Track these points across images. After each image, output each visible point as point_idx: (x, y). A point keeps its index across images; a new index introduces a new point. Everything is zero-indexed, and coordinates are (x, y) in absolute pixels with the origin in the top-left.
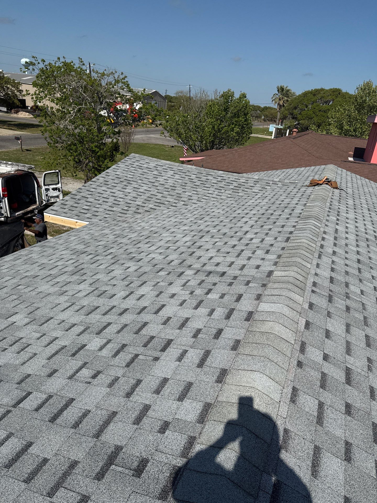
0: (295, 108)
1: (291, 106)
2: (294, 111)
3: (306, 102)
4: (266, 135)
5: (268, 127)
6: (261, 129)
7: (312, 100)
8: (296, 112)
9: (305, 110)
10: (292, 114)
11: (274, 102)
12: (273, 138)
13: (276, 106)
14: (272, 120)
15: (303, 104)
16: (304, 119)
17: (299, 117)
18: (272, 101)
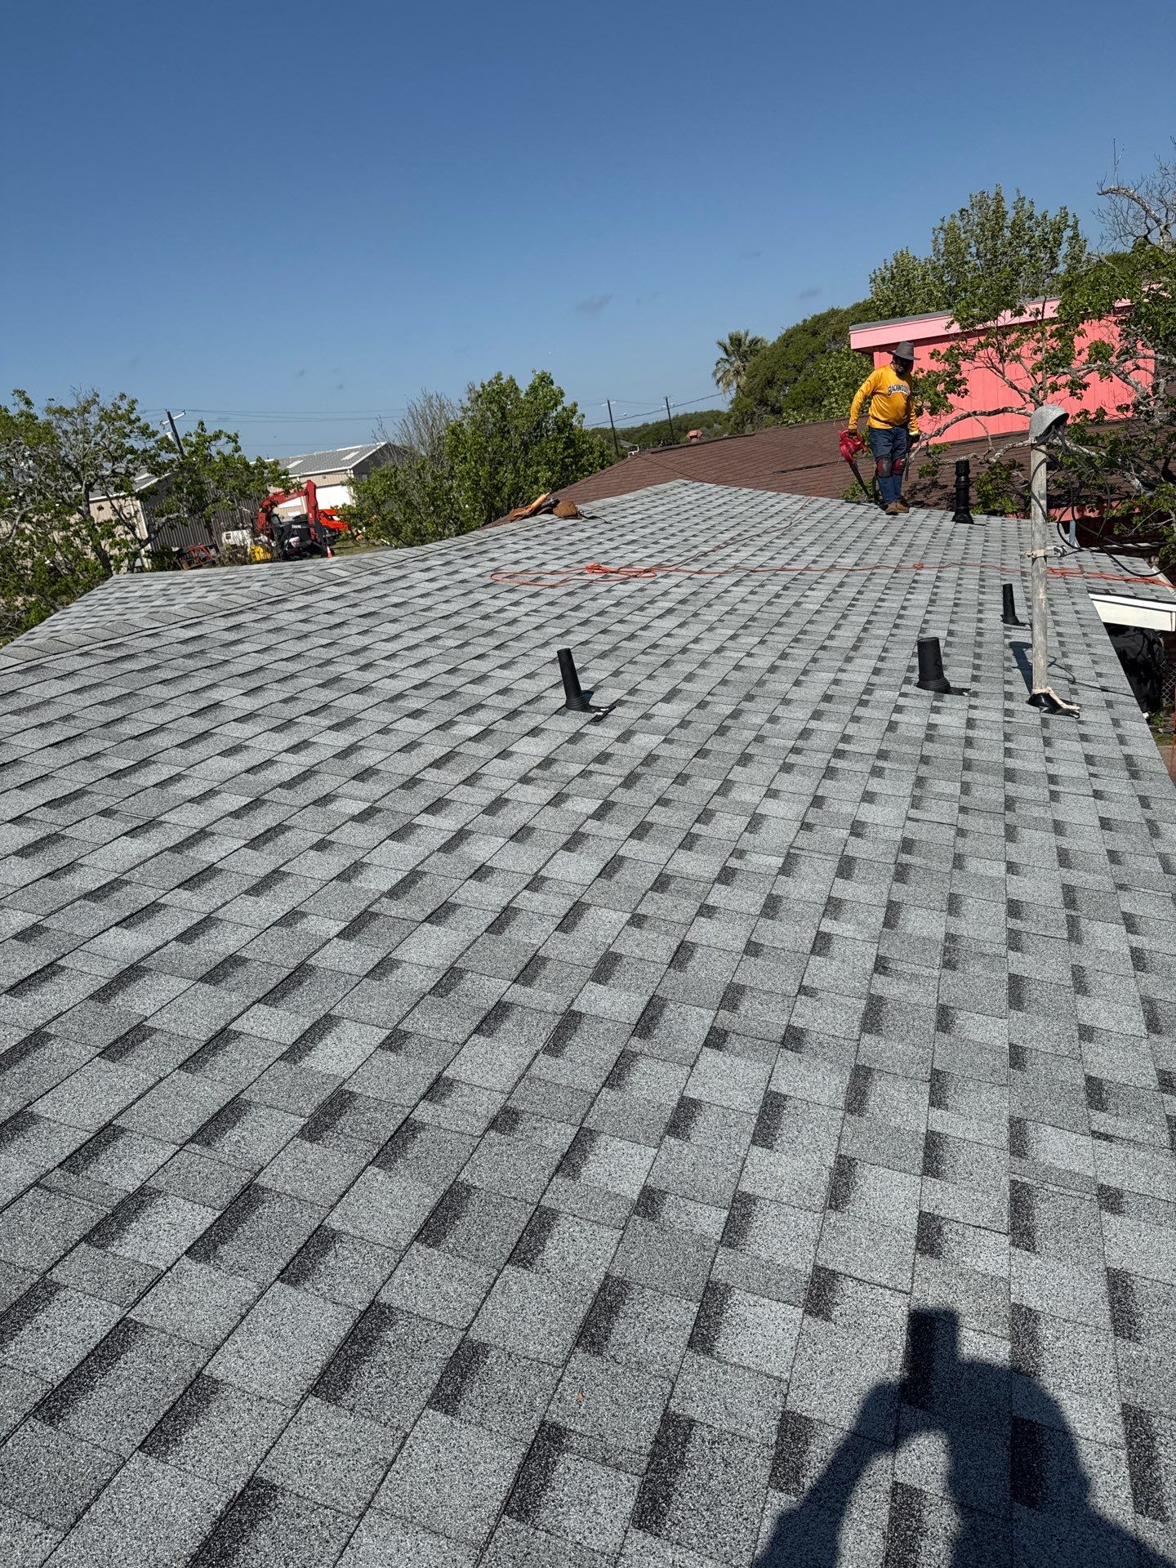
0: (769, 384)
1: (757, 380)
2: (768, 392)
3: (794, 359)
8: (773, 393)
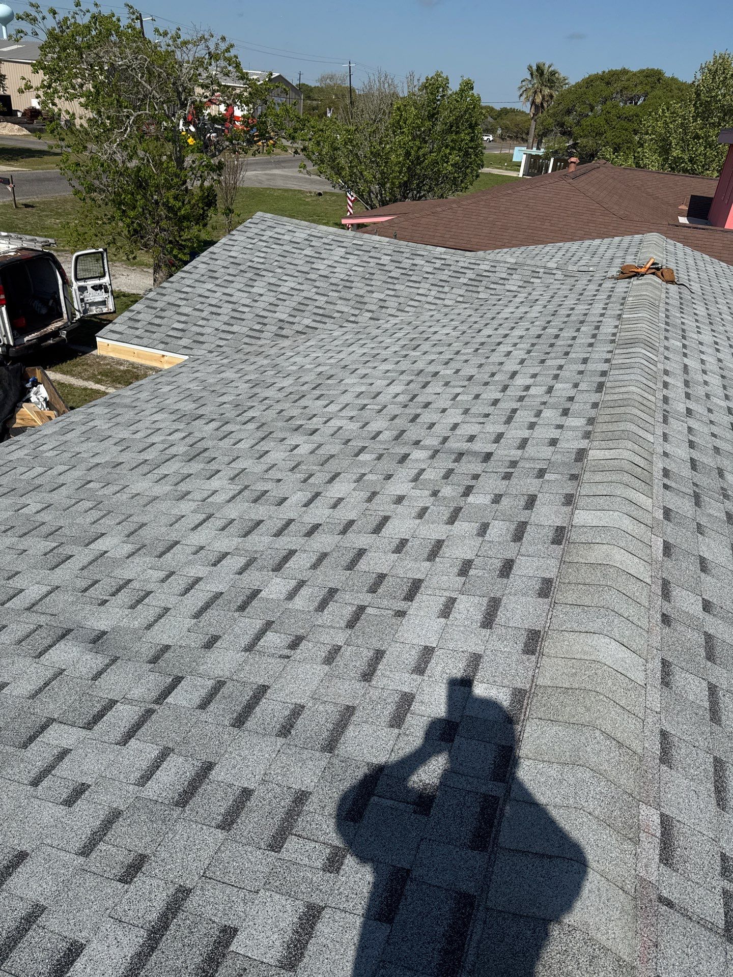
0: (569, 112)
2: (567, 118)
3: (590, 99)
4: (506, 170)
5: (511, 151)
6: (495, 155)
7: (604, 94)
8: (570, 120)
9: (587, 116)
10: (561, 125)
11: (523, 98)
12: (521, 175)
13: (527, 108)
14: (519, 136)
15: (585, 103)
16: (585, 136)
17: (576, 130)
18: (521, 95)
